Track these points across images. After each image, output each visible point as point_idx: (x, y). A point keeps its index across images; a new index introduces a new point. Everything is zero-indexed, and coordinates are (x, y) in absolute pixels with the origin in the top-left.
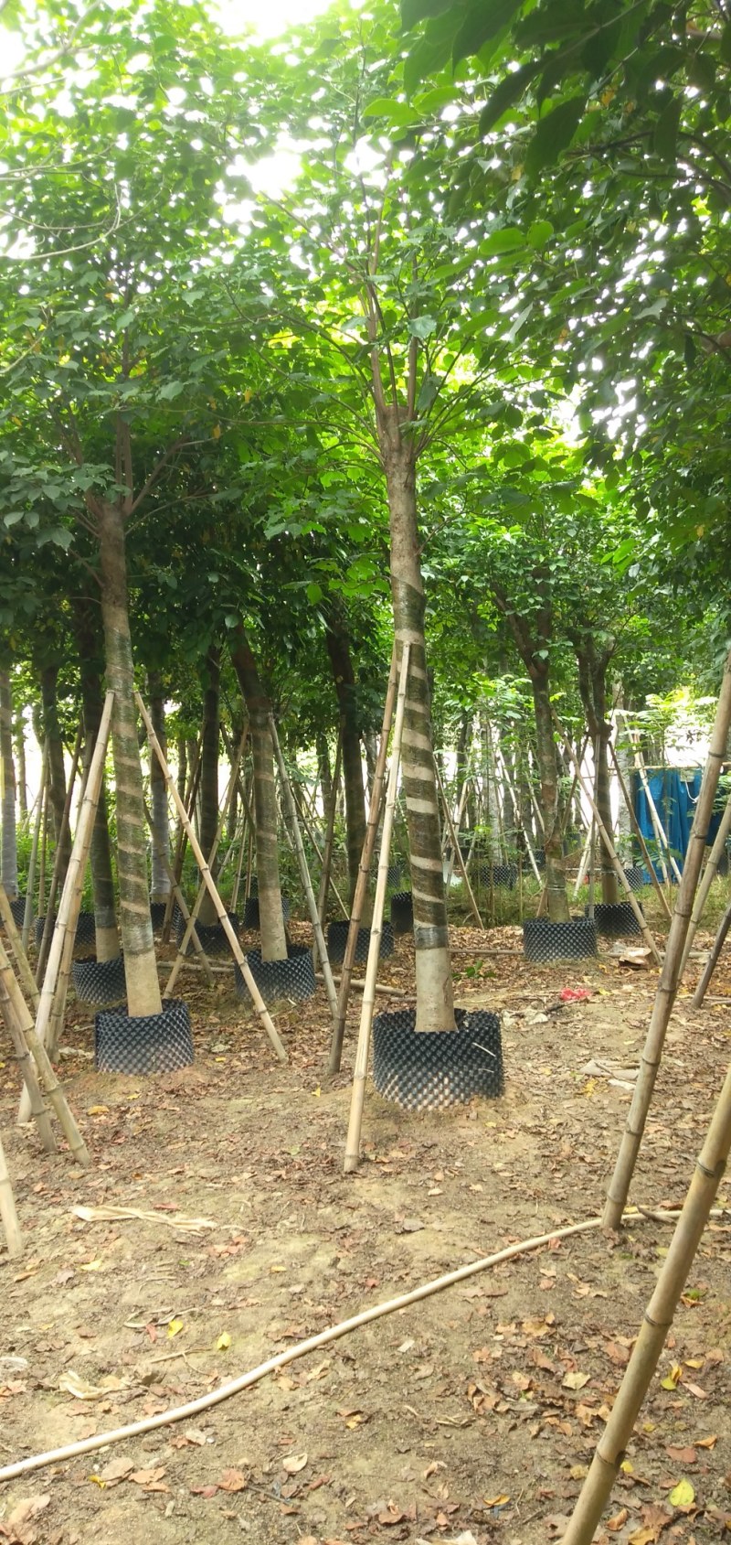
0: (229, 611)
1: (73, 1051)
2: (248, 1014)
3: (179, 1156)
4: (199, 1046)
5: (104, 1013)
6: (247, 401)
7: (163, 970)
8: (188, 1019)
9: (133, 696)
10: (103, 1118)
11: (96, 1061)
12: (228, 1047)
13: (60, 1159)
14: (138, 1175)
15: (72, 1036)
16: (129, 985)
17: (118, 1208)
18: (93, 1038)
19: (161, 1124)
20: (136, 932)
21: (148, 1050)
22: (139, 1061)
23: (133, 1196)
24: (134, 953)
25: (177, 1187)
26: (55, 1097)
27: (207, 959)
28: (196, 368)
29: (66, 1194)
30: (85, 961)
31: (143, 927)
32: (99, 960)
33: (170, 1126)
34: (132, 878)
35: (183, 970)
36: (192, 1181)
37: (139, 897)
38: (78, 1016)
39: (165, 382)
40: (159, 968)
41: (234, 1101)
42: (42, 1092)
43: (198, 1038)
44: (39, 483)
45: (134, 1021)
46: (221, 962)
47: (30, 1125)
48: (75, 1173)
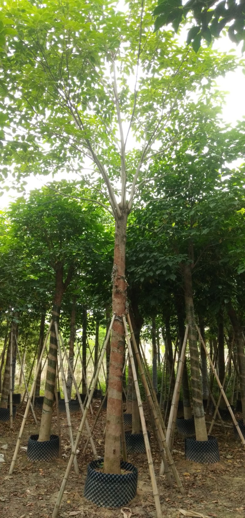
0: (226, 298)
1: (177, 451)
2: (239, 445)
3: (216, 496)
4: (221, 455)
5: (188, 438)
6: (230, 231)
7: (208, 425)
8: (217, 444)
9: (195, 326)
10: (188, 477)
11: (185, 456)
12: (232, 457)
13: (174, 490)
14: (201, 501)
15: (177, 446)
16: (196, 429)
17: (195, 512)
18: (184, 448)
19: (209, 483)
20: (198, 409)
21: (203, 454)
22: (200, 458)
23: (200, 508)
24: (198, 417)
25: (216, 508)
26: (173, 467)
27: (223, 422)
28: (214, 224)
29: (177, 504)
30: (180, 418)
31: (200, 408)
32: (185, 418)
33: (212, 484)
34: (196, 390)
35: (214, 425)
36: (221, 507)
37: (199, 397)
38: (179, 438)
39: (204, 229)
40: (206, 423)
41: (235, 478)
42: (168, 465)
43: (221, 452)
44: (166, 261)
45: (198, 442)
46: (228, 423)
47: (164, 476)
48: (180, 496)
